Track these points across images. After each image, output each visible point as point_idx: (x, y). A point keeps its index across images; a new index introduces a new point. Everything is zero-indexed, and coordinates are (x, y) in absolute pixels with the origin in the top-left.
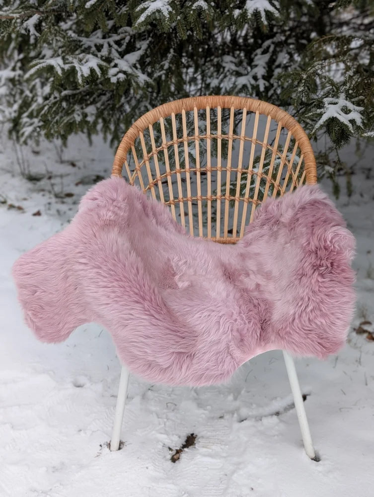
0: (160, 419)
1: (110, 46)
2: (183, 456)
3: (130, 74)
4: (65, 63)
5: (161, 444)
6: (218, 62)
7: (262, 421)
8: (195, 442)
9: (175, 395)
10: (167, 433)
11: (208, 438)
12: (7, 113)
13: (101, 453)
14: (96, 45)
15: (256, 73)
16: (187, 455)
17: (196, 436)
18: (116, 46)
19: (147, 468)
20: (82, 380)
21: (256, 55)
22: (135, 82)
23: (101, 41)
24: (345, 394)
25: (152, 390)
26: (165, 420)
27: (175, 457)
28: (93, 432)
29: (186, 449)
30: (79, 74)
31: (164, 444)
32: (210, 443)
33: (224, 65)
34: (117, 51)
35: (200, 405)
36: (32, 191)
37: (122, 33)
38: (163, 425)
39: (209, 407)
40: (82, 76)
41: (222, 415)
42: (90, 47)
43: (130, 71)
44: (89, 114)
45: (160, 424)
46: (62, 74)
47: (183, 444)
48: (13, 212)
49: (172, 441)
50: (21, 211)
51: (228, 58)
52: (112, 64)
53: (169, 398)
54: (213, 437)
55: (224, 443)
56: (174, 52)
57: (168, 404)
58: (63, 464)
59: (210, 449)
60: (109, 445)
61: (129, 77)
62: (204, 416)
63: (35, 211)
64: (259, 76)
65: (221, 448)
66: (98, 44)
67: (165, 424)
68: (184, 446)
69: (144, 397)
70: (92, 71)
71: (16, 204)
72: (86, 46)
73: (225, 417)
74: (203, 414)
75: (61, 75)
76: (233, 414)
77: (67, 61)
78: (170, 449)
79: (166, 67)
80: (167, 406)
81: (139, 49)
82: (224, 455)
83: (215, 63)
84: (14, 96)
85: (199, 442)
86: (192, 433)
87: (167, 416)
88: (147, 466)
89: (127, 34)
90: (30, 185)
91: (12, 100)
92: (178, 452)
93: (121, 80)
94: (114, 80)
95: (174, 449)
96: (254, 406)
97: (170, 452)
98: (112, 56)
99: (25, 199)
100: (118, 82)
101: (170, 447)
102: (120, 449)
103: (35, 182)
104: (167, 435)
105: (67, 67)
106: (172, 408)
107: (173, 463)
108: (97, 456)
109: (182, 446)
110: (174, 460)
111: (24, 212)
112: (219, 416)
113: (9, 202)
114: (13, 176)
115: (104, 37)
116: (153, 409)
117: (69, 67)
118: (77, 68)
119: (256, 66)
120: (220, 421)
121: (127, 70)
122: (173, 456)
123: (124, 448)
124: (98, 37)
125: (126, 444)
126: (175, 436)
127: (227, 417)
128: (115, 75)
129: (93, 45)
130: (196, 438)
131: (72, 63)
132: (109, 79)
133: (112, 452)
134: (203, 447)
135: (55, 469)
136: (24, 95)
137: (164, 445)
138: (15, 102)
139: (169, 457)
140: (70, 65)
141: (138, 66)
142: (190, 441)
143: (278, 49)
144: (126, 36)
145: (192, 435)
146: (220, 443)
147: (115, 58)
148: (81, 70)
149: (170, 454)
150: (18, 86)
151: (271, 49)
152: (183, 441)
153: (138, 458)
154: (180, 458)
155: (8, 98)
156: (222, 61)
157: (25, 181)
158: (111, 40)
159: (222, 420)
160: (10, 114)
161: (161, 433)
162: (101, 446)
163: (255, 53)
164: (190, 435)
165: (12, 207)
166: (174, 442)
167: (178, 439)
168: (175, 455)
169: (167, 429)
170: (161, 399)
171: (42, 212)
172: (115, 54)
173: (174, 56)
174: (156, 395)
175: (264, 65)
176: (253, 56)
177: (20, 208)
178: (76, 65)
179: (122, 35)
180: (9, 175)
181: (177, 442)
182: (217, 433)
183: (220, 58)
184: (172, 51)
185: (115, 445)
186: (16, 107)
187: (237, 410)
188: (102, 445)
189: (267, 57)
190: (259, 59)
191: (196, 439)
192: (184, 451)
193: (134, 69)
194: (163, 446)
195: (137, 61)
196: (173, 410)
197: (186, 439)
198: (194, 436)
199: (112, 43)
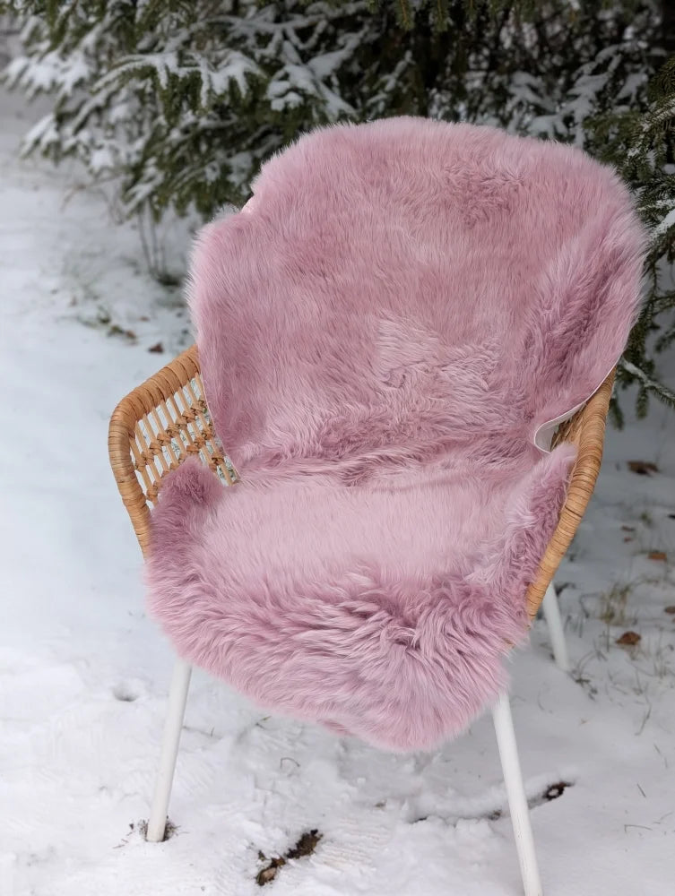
0: (258, 791)
1: (286, 37)
2: (283, 874)
3: (312, 97)
4: (180, 65)
5: (245, 841)
6: (501, 85)
7: (457, 827)
8: (315, 849)
9: (305, 744)
10: (264, 822)
11: (341, 845)
12: (123, 155)
13: (127, 842)
14: (258, 35)
15: (573, 112)
16: (289, 872)
17: (322, 836)
18: (295, 39)
19: (203, 889)
20: (135, 687)
21: (580, 76)
22: (318, 111)
23: (269, 27)
24: (644, 795)
25: (261, 727)
26: (269, 793)
27: (266, 874)
28: (126, 795)
29: (291, 861)
30: (205, 88)
31: (252, 844)
32: (341, 855)
33: (512, 90)
34: (296, 48)
35: (345, 772)
36: (161, 303)
37: (313, 14)
38: (262, 804)
39: (361, 781)
40: (210, 91)
41: (383, 801)
42: (244, 38)
43: (311, 89)
44: (235, 169)
45: (255, 800)
46: (167, 85)
47: (290, 850)
48: (117, 341)
49: (270, 839)
50: (130, 341)
51: (522, 78)
52: (280, 73)
53: (290, 748)
54: (352, 843)
55: (370, 861)
56: (414, 58)
57: (283, 761)
58: (52, 850)
59: (338, 869)
60: (145, 829)
61: (309, 102)
62: (346, 796)
63: (153, 343)
64: (578, 118)
65: (361, 872)
66: (263, 33)
67: (265, 802)
68: (293, 854)
69: (241, 737)
70: (233, 83)
71: (126, 326)
72: (237, 35)
73: (388, 807)
74: (347, 792)
75: (165, 88)
76: (402, 803)
77: (186, 62)
78: (261, 856)
79: (390, 86)
80: (281, 764)
81: (342, 47)
82: (362, 886)
83: (495, 86)
84: (141, 123)
85: (322, 850)
86: (314, 828)
87: (274, 784)
88: (204, 884)
89: (322, 16)
90: (161, 293)
91: (135, 130)
92: (275, 864)
93: (292, 106)
94: (277, 105)
95: (269, 856)
96: (451, 792)
97: (260, 862)
98: (282, 57)
99: (145, 319)
100: (286, 110)
101: (263, 851)
102: (165, 838)
103: (171, 287)
104: (263, 825)
105: (183, 73)
106: (289, 771)
107: (257, 886)
108: (120, 846)
109: (287, 852)
110: (262, 880)
111: (134, 344)
112: (375, 803)
113: (114, 322)
114: (137, 273)
115: (278, 20)
116: (253, 765)
117: (188, 73)
118: (204, 77)
119: (576, 97)
120: (374, 812)
121: (305, 87)
122: (263, 871)
123: (173, 839)
124: (266, 20)
125: (177, 831)
126: (277, 829)
127: (390, 806)
128: (282, 96)
129: (251, 33)
130: (319, 839)
131: (197, 65)
132: (268, 103)
133: (147, 843)
134: (325, 863)
135: (34, 860)
136: (155, 123)
137: (251, 846)
138: (141, 134)
139: (255, 871)
140: (190, 69)
141: (335, 80)
142: (306, 844)
143: (628, 67)
144: (320, 20)
145: (314, 832)
146: (362, 861)
147: (287, 62)
148: (210, 81)
149: (257, 866)
150: (149, 106)
151: (613, 65)
152: (291, 842)
153: (191, 865)
154: (276, 877)
155: (128, 126)
156: (510, 82)
157: (154, 284)
158: (289, 27)
159: (380, 811)
160: (129, 156)
161: (252, 820)
162: (132, 826)
163: (579, 71)
164: (309, 833)
165: (116, 331)
166: (273, 843)
167: (284, 836)
168: (268, 869)
169: (266, 812)
170: (276, 748)
171: (165, 346)
172: (290, 54)
173: (409, 65)
174: (267, 737)
175: (592, 95)
176: (574, 76)
177: (131, 336)
178: (204, 71)
179: (312, 19)
180: (130, 271)
181: (279, 843)
182: (363, 837)
183: (505, 78)
184: (408, 55)
185: (156, 830)
186: (140, 144)
187: (414, 795)
188: (135, 825)
189: (602, 80)
190: (584, 84)
191: (318, 843)
192: (289, 864)
193: (323, 87)
194: (250, 848)
195: (334, 70)
196: (290, 775)
197: (299, 838)
198: (317, 835)
199: (291, 33)
